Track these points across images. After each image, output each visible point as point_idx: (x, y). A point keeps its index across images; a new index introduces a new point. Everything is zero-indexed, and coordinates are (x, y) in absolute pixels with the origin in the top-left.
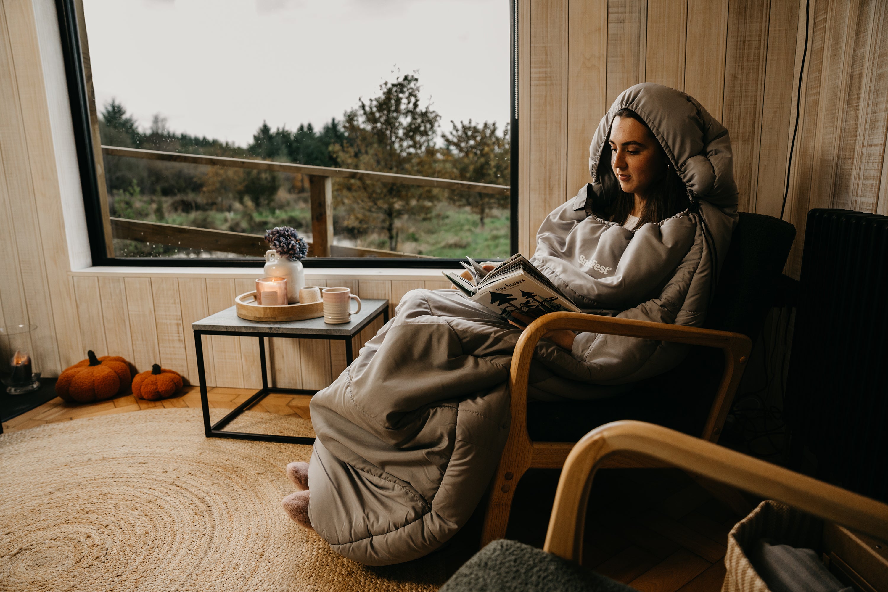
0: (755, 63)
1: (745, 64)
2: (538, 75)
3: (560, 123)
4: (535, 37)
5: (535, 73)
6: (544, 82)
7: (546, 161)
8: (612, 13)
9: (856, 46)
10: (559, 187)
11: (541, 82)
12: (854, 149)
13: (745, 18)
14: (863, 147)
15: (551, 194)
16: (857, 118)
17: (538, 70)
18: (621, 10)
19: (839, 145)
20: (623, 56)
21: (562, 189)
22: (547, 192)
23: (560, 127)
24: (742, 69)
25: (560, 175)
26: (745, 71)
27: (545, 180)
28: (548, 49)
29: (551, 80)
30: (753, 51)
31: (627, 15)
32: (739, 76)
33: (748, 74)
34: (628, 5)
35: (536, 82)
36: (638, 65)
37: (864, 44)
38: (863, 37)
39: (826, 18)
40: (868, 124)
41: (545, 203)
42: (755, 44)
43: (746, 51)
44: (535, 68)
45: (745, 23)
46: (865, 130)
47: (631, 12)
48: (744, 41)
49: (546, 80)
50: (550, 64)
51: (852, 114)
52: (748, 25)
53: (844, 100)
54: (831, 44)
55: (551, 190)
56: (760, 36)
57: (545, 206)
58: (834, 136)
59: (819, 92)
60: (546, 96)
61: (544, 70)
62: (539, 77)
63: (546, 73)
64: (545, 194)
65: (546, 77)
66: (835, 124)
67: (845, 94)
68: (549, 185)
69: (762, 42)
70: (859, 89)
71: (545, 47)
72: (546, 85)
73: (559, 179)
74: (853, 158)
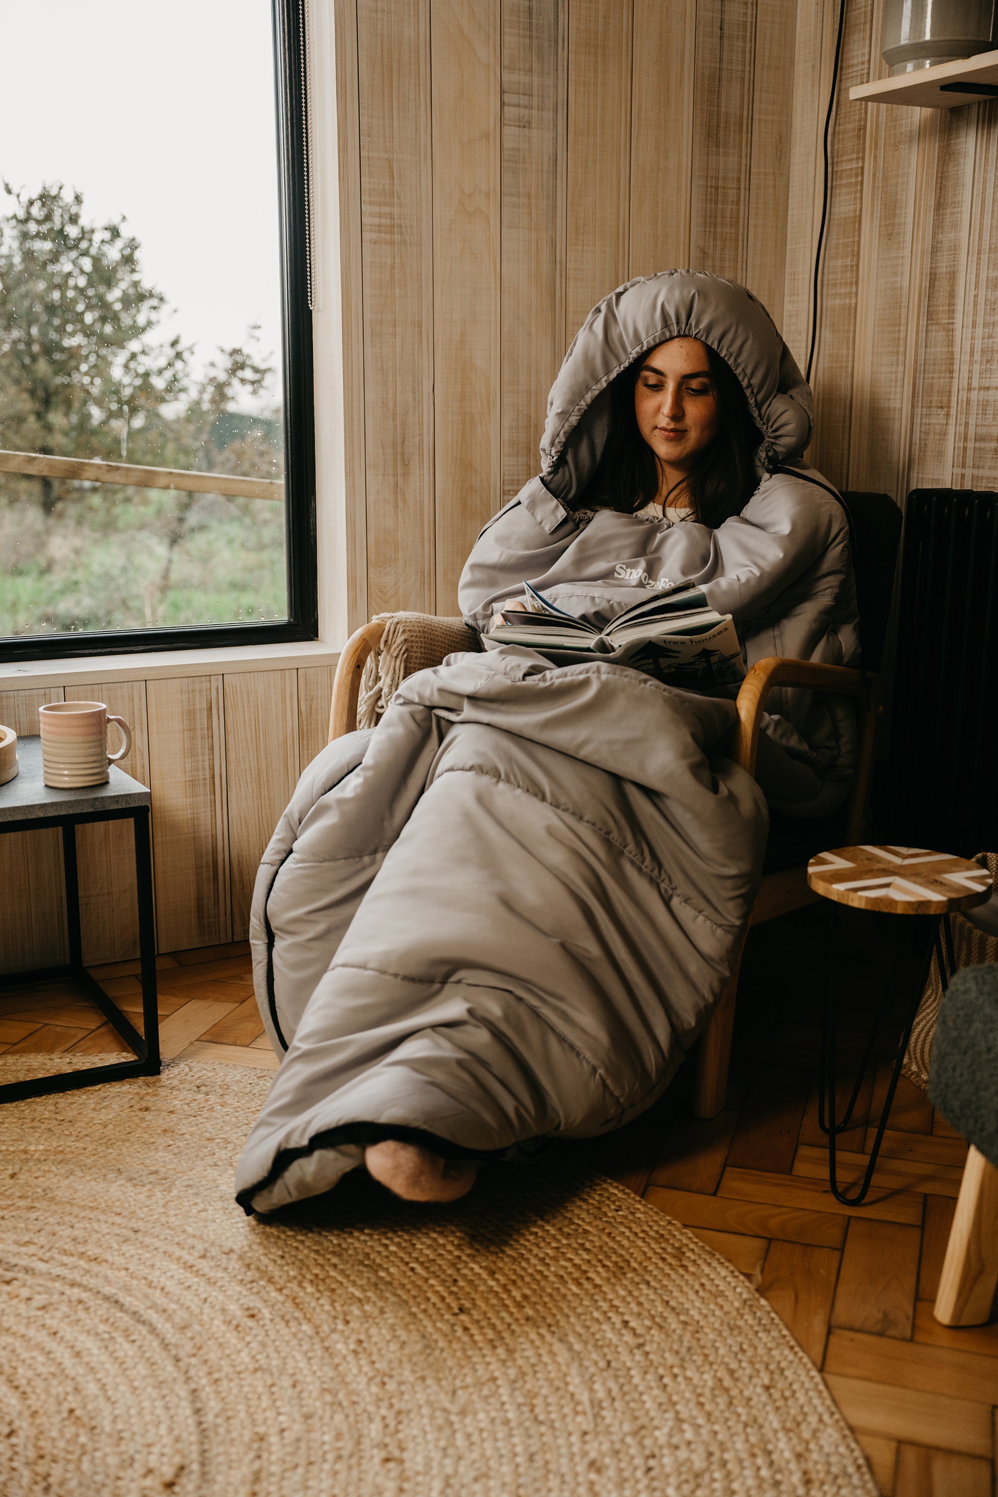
0: (733, 230)
1: (719, 230)
2: (376, 221)
3: (420, 326)
4: (369, 135)
5: (372, 215)
6: (388, 236)
7: (395, 405)
8: (509, 105)
9: (938, 226)
10: (421, 460)
11: (383, 235)
12: (950, 391)
13: (717, 146)
14: (970, 389)
15: (406, 474)
16: (950, 343)
17: (376, 209)
18: (523, 100)
19: (914, 385)
20: (529, 197)
21: (426, 464)
22: (399, 471)
23: (420, 333)
24: (715, 239)
25: (421, 434)
26: (718, 242)
27: (394, 445)
28: (395, 165)
29: (401, 234)
30: (730, 207)
31: (535, 112)
32: (711, 252)
33: (723, 249)
34: (535, 92)
35: (374, 235)
36: (554, 216)
37: (955, 226)
38: (953, 213)
39: (862, 168)
40: (977, 356)
41: (396, 493)
42: (732, 193)
43: (720, 206)
44: (371, 203)
45: (718, 154)
46: (971, 363)
47: (541, 108)
48: (717, 188)
49: (392, 233)
50: (399, 198)
51: (938, 335)
52: (722, 158)
53: (919, 312)
54: (877, 214)
55: (406, 465)
56: (739, 180)
57: (396, 500)
58: (901, 369)
59: (857, 293)
60: (393, 268)
61: (386, 210)
62: (380, 226)
63: (391, 216)
64: (395, 475)
65: (392, 226)
66: (902, 349)
67: (920, 302)
68: (403, 454)
69: (742, 191)
70: (952, 295)
71: (389, 161)
72: (392, 243)
73: (421, 442)
74: (949, 407)
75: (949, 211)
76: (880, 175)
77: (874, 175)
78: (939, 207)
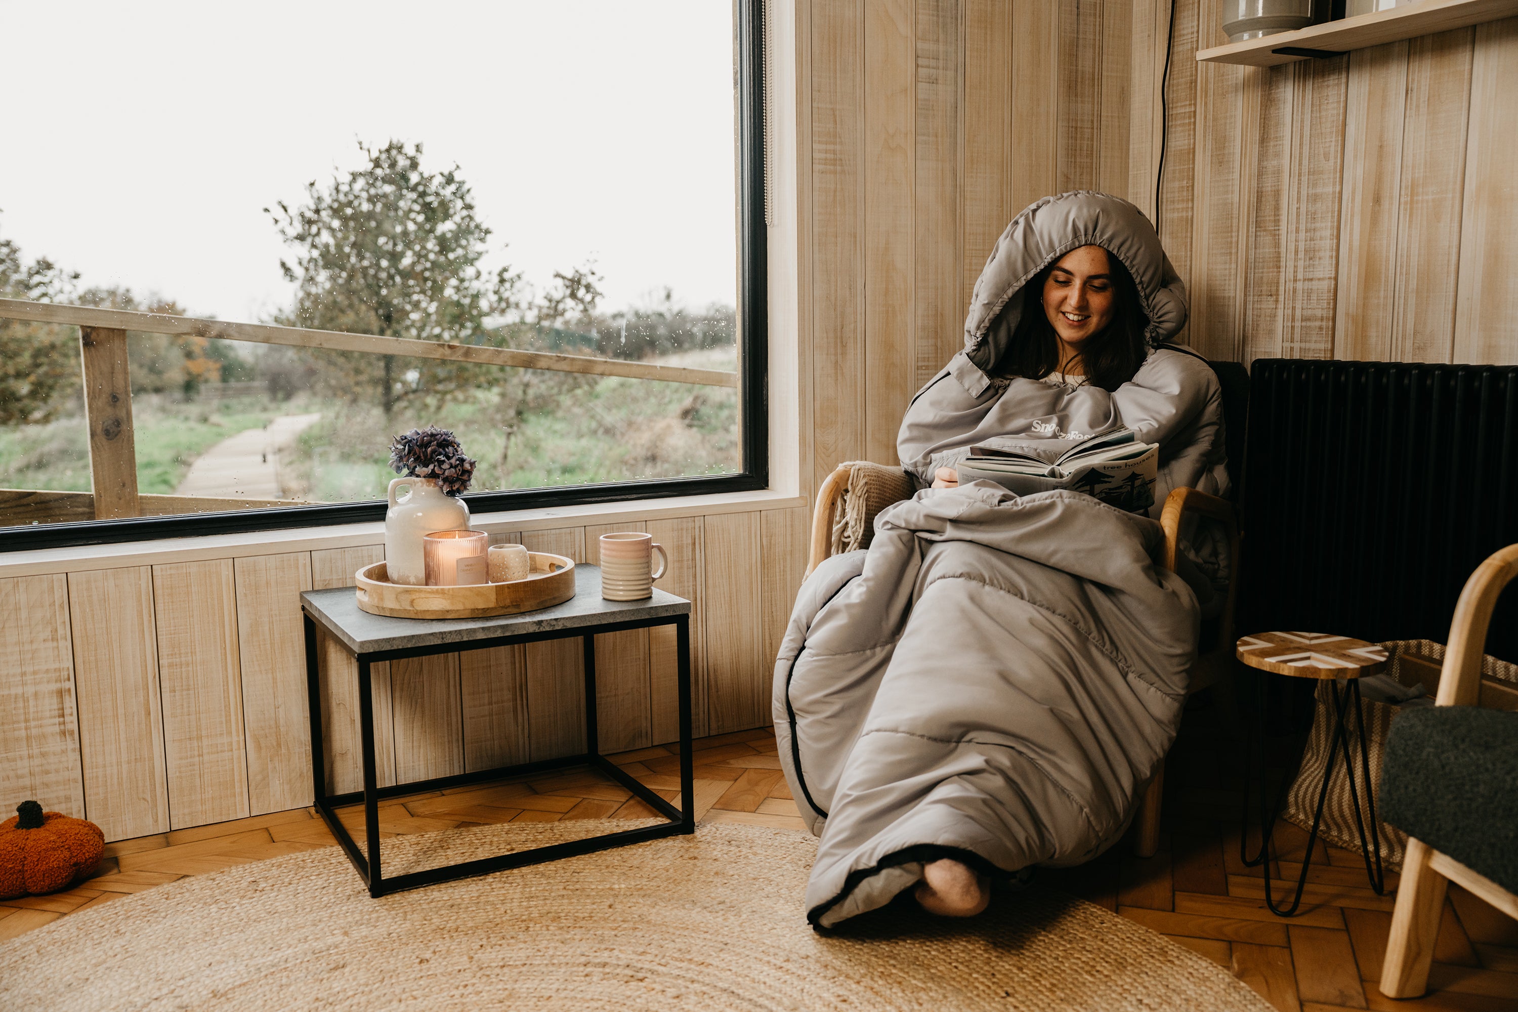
0: (1089, 160)
1: (1078, 160)
2: (823, 156)
3: (855, 237)
4: (819, 91)
5: (820, 151)
6: (832, 167)
7: (836, 299)
8: (922, 67)
9: (1262, 155)
10: (856, 343)
11: (828, 167)
12: (1278, 283)
13: (1076, 96)
14: (1295, 281)
15: (844, 354)
16: (1277, 245)
17: (823, 147)
18: (932, 63)
19: (1245, 279)
20: (936, 136)
21: (859, 345)
22: (839, 351)
23: (855, 242)
24: (1075, 167)
25: (856, 322)
26: (1078, 169)
27: (835, 330)
28: (837, 113)
29: (842, 165)
30: (1086, 142)
31: (940, 72)
32: (1072, 177)
33: (1081, 174)
34: (940, 57)
35: (822, 167)
36: (955, 151)
37: (1277, 155)
38: (1275, 146)
39: (1194, 112)
40: (1301, 255)
41: (836, 369)
42: (1087, 132)
43: (1078, 142)
44: (819, 142)
45: (1076, 102)
46: (1295, 260)
47: (945, 69)
48: (1076, 128)
49: (835, 165)
50: (840, 138)
51: (1266, 239)
52: (1079, 105)
53: (1248, 222)
54: (1208, 146)
55: (844, 346)
56: (1092, 122)
57: (836, 373)
59: (1194, 208)
60: (835, 191)
61: (831, 147)
62: (826, 159)
63: (834, 152)
64: (836, 354)
65: (835, 160)
66: (1234, 251)
67: (1248, 214)
68: (842, 338)
70: (1277, 208)
71: (833, 110)
72: (835, 172)
73: (855, 328)
74: (1277, 295)
75: (1272, 144)
76: (1210, 117)
77: (1205, 117)
78: (1263, 140)
